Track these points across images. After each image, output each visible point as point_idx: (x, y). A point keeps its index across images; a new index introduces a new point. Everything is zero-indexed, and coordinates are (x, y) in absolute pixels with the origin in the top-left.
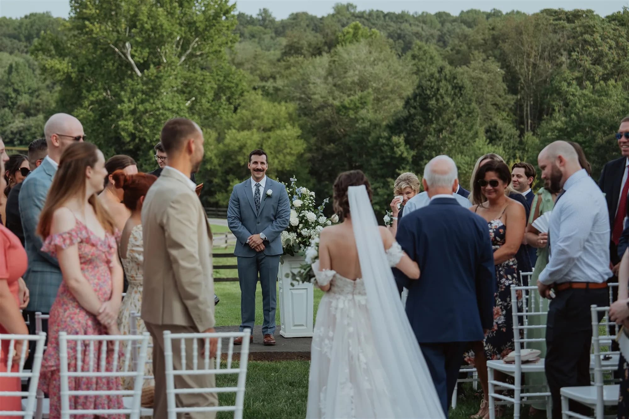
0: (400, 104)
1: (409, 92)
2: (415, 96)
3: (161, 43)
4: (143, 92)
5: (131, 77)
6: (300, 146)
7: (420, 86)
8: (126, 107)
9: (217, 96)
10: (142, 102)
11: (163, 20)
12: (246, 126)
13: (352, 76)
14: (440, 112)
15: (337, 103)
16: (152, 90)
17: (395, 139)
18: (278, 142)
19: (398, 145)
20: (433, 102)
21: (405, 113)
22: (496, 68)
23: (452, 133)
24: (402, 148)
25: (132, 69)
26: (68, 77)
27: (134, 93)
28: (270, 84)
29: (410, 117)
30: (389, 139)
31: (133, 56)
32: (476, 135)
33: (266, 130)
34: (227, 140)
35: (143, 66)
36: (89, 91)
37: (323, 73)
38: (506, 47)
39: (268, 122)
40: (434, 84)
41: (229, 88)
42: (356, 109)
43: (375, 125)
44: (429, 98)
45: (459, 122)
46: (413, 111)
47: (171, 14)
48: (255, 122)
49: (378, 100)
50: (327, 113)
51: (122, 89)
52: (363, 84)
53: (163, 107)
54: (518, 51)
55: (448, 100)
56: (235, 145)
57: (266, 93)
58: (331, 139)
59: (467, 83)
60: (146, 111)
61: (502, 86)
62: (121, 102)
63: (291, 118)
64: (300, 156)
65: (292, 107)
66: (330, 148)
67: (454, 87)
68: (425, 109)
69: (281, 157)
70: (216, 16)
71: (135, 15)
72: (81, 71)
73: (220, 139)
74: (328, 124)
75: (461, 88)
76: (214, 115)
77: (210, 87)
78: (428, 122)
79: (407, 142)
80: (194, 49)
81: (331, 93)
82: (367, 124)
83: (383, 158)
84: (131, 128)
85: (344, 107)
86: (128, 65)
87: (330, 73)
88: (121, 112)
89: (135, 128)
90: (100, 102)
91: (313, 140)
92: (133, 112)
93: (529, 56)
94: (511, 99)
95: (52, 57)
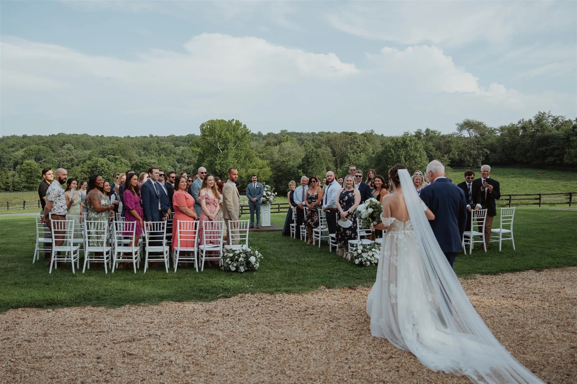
0: (300, 160)
1: (303, 157)
2: (305, 158)
3: (228, 142)
4: (223, 158)
5: (219, 153)
6: (271, 173)
7: (306, 155)
8: (218, 162)
9: (245, 159)
10: (223, 160)
11: (229, 136)
12: (254, 167)
13: (286, 152)
14: (313, 162)
15: (282, 160)
16: (225, 157)
17: (299, 171)
18: (264, 172)
19: (300, 173)
20: (310, 159)
21: (302, 163)
22: (329, 149)
23: (316, 169)
24: (301, 173)
25: (220, 151)
26: (200, 154)
27: (220, 158)
28: (261, 155)
29: (304, 164)
30: (297, 171)
31: (220, 147)
32: (323, 169)
33: (260, 168)
34: (248, 172)
35: (223, 150)
36: (206, 157)
37: (277, 151)
38: (332, 143)
39: (261, 166)
40: (311, 154)
41: (249, 156)
42: (287, 162)
43: (293, 167)
44: (309, 158)
45: (318, 166)
46: (304, 162)
47: (231, 134)
48: (257, 166)
49: (294, 159)
50: (279, 163)
51: (217, 157)
52: (289, 154)
53: (229, 162)
54: (335, 144)
55: (315, 159)
56: (251, 173)
57: (260, 157)
58: (280, 171)
59: (320, 154)
60: (224, 163)
61: (331, 155)
62: (216, 160)
63: (268, 165)
64: (271, 176)
65: (268, 161)
66: (280, 174)
67: (317, 155)
68: (308, 162)
69: (265, 177)
70: (245, 134)
71: (220, 134)
72: (204, 151)
73: (246, 171)
74: (279, 166)
75: (319, 155)
76: (245, 164)
77: (243, 155)
78: (309, 165)
79: (303, 172)
80: (238, 144)
81: (280, 157)
82: (291, 166)
83: (296, 177)
84: (219, 169)
85: (284, 161)
86: (218, 149)
87: (279, 151)
88: (216, 164)
89: (221, 169)
90: (210, 161)
91: (275, 171)
92: (220, 164)
93: (338, 146)
94: (334, 158)
95: (195, 147)
